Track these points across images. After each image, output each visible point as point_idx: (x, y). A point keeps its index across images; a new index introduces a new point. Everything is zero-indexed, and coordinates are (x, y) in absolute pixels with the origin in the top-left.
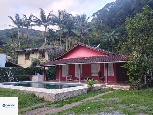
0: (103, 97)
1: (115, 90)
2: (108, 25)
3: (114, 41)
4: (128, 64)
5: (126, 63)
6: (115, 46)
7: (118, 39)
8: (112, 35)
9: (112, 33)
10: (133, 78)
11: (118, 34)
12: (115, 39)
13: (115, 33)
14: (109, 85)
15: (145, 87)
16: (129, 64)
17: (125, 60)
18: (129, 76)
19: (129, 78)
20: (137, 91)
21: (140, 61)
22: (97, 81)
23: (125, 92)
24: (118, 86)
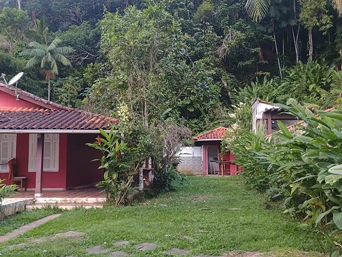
0: (36, 233)
1: (66, 210)
2: (37, 17)
3: (55, 70)
4: (105, 138)
5: (101, 136)
6: (58, 84)
7: (68, 66)
8: (51, 52)
9: (52, 46)
10: (115, 176)
11: (70, 49)
12: (60, 64)
13: (59, 45)
14: (48, 199)
15: (139, 198)
16: (108, 137)
17: (97, 127)
18: (105, 170)
19: (106, 175)
20: (124, 208)
21: (134, 131)
22: (13, 187)
23: (93, 214)
24: (73, 200)
